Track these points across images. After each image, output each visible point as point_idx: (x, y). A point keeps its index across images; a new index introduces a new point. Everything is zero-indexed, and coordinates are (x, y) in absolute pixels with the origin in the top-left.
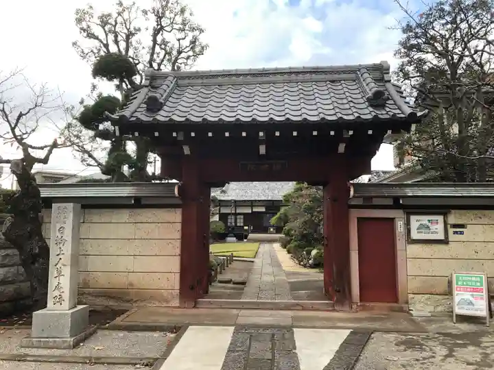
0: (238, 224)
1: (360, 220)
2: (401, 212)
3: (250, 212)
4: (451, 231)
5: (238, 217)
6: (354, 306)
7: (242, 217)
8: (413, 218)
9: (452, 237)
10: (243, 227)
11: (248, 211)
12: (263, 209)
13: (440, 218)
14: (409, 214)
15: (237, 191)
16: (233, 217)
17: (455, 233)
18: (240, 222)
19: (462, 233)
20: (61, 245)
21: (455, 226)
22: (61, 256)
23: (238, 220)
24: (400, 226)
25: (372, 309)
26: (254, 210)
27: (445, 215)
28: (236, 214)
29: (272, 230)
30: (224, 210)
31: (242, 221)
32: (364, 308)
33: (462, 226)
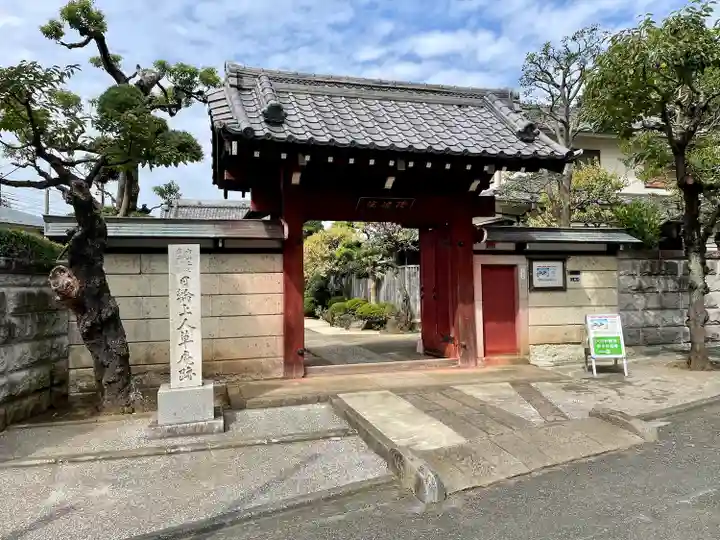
1: (484, 267)
2: (523, 257)
4: (569, 277)
6: (479, 362)
8: (536, 265)
9: (570, 284)
13: (559, 265)
14: (531, 261)
17: (572, 279)
19: (578, 280)
20: (186, 302)
21: (573, 273)
22: (186, 316)
24: (522, 273)
25: (496, 363)
27: (564, 261)
32: (488, 363)
33: (577, 273)
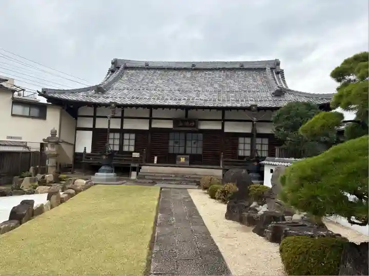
0: (126, 149)
3: (147, 128)
5: (126, 136)
7: (133, 136)
10: (131, 153)
11: (144, 126)
12: (169, 125)
15: (126, 91)
16: (117, 136)
18: (129, 145)
23: (126, 142)
26: (153, 126)
28: (122, 131)
29: (183, 160)
30: (101, 124)
31: (133, 142)
